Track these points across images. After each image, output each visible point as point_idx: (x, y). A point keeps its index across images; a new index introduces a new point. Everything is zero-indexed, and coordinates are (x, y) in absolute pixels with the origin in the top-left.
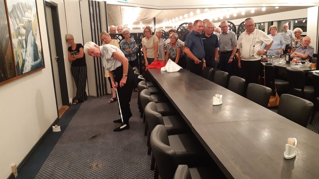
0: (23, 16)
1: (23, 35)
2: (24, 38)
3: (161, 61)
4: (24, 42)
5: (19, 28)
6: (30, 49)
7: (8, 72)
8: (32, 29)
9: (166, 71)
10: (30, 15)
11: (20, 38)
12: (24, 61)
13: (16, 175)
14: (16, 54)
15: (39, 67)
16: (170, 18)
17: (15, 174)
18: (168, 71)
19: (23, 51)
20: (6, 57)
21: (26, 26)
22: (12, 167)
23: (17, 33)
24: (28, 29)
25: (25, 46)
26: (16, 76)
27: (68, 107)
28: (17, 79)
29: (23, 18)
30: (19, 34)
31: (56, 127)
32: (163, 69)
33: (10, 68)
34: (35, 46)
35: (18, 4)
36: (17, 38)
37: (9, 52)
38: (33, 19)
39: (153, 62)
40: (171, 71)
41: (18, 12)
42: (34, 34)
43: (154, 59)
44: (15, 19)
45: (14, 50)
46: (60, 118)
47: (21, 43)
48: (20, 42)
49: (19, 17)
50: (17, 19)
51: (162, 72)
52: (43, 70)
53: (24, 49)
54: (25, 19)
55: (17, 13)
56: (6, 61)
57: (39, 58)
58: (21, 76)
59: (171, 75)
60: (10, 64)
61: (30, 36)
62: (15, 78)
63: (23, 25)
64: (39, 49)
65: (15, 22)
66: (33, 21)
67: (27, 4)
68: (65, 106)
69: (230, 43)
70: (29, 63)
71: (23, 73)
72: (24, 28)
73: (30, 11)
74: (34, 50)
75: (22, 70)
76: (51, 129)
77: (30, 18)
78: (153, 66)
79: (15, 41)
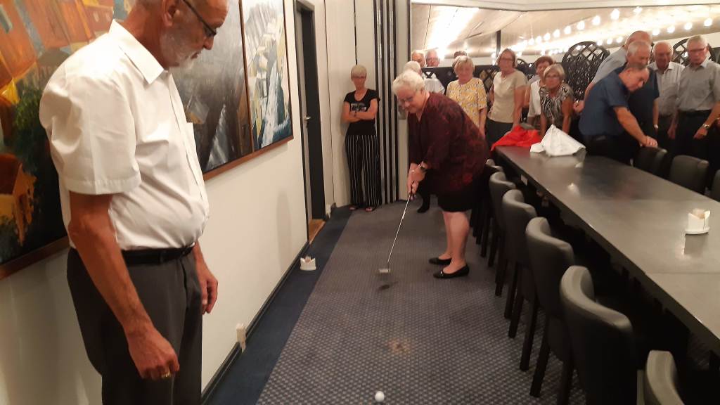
0: (264, 31)
1: (264, 70)
2: (264, 76)
3: (527, 130)
4: (265, 83)
5: (258, 56)
6: (273, 98)
7: (241, 144)
8: (276, 57)
9: (544, 153)
10: (274, 30)
11: (259, 75)
12: (264, 122)
13: (243, 347)
14: (253, 108)
15: (284, 136)
16: (538, 31)
17: (241, 345)
18: (550, 152)
19: (263, 103)
20: (239, 112)
21: (268, 51)
22: (238, 330)
23: (256, 67)
24: (271, 57)
25: (265, 94)
26: (251, 152)
27: (323, 223)
28: (253, 157)
29: (265, 35)
30: (258, 68)
31: (307, 261)
32: (535, 148)
33: (244, 136)
34: (280, 93)
35: (258, 6)
36: (256, 75)
37: (242, 104)
38: (279, 38)
39: (509, 132)
40: (557, 152)
41: (257, 23)
42: (280, 68)
43: (512, 124)
44: (253, 37)
45: (250, 100)
46: (310, 243)
47: (260, 87)
48: (259, 84)
49: (258, 34)
50: (255, 38)
51: (532, 155)
52: (290, 143)
53: (265, 99)
54: (267, 37)
55: (256, 26)
56: (239, 121)
57: (285, 119)
58: (259, 152)
59: (557, 162)
60: (245, 126)
61: (274, 70)
62: (251, 155)
63: (263, 48)
64: (286, 101)
65: (253, 42)
66: (278, 42)
67: (271, 7)
68: (318, 221)
69: (708, 92)
70: (271, 129)
71: (262, 146)
72: (266, 55)
73: (274, 20)
74: (278, 101)
75: (261, 142)
76: (297, 263)
77: (275, 36)
78: (510, 142)
79: (252, 82)
